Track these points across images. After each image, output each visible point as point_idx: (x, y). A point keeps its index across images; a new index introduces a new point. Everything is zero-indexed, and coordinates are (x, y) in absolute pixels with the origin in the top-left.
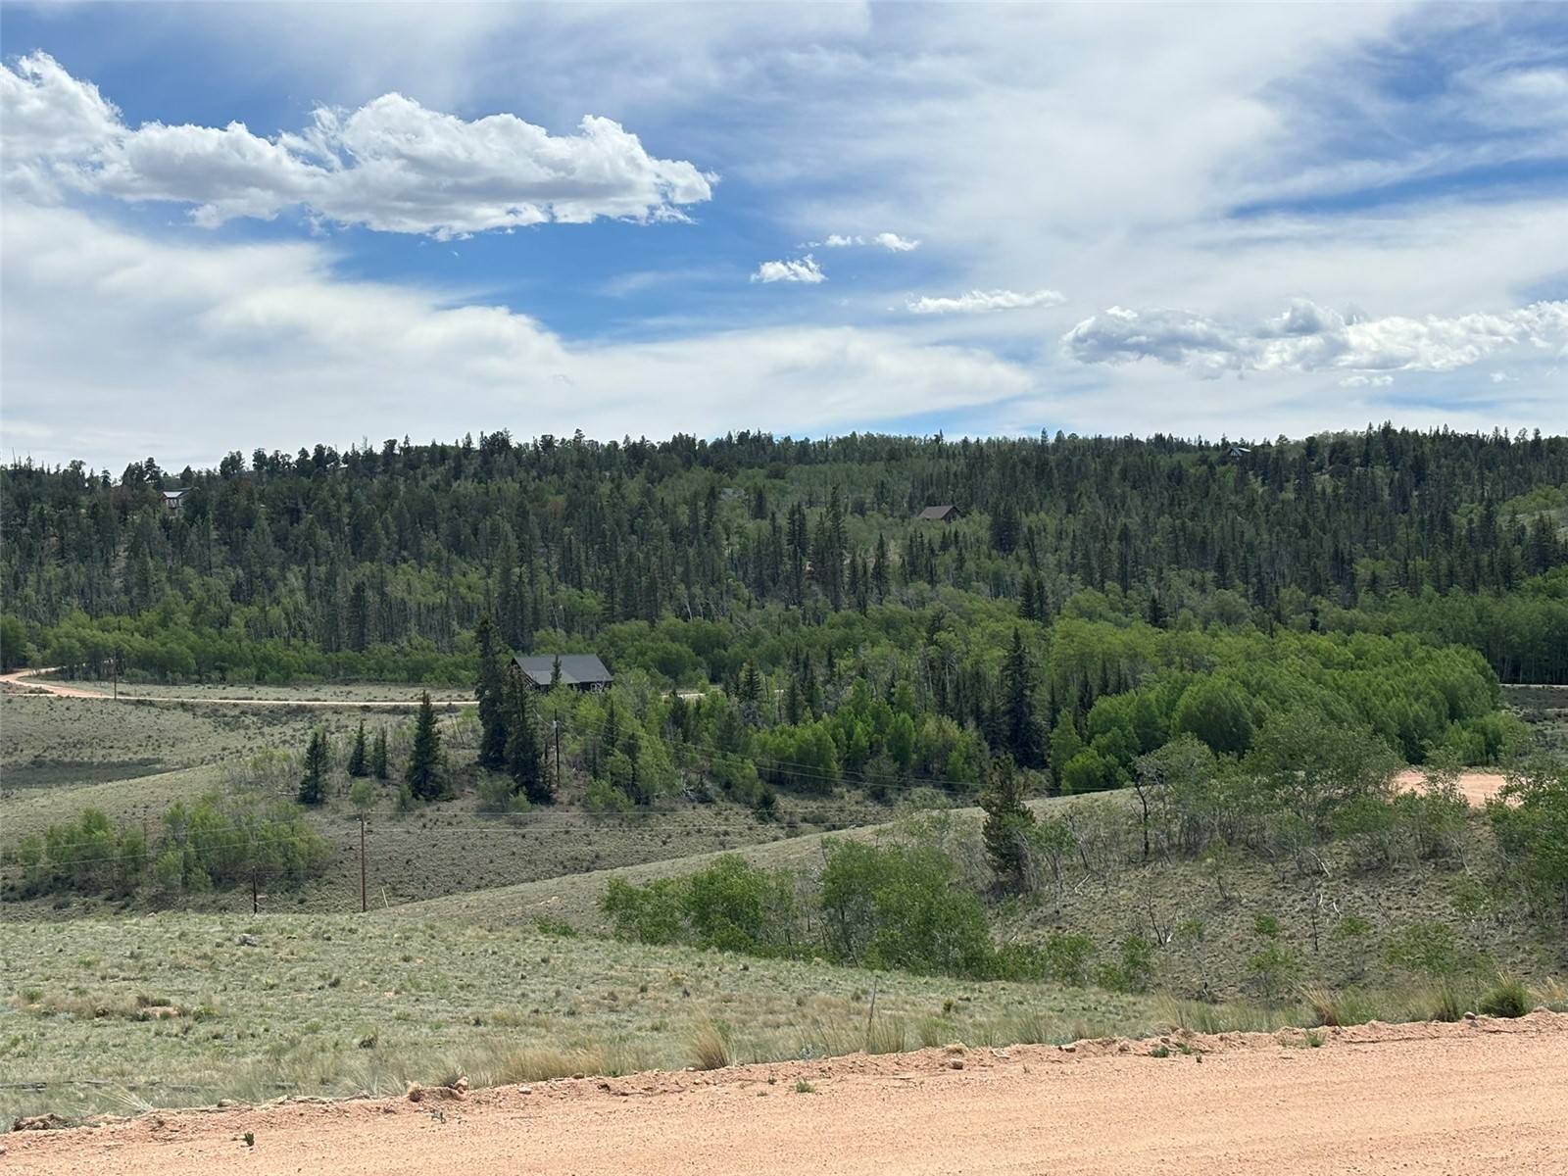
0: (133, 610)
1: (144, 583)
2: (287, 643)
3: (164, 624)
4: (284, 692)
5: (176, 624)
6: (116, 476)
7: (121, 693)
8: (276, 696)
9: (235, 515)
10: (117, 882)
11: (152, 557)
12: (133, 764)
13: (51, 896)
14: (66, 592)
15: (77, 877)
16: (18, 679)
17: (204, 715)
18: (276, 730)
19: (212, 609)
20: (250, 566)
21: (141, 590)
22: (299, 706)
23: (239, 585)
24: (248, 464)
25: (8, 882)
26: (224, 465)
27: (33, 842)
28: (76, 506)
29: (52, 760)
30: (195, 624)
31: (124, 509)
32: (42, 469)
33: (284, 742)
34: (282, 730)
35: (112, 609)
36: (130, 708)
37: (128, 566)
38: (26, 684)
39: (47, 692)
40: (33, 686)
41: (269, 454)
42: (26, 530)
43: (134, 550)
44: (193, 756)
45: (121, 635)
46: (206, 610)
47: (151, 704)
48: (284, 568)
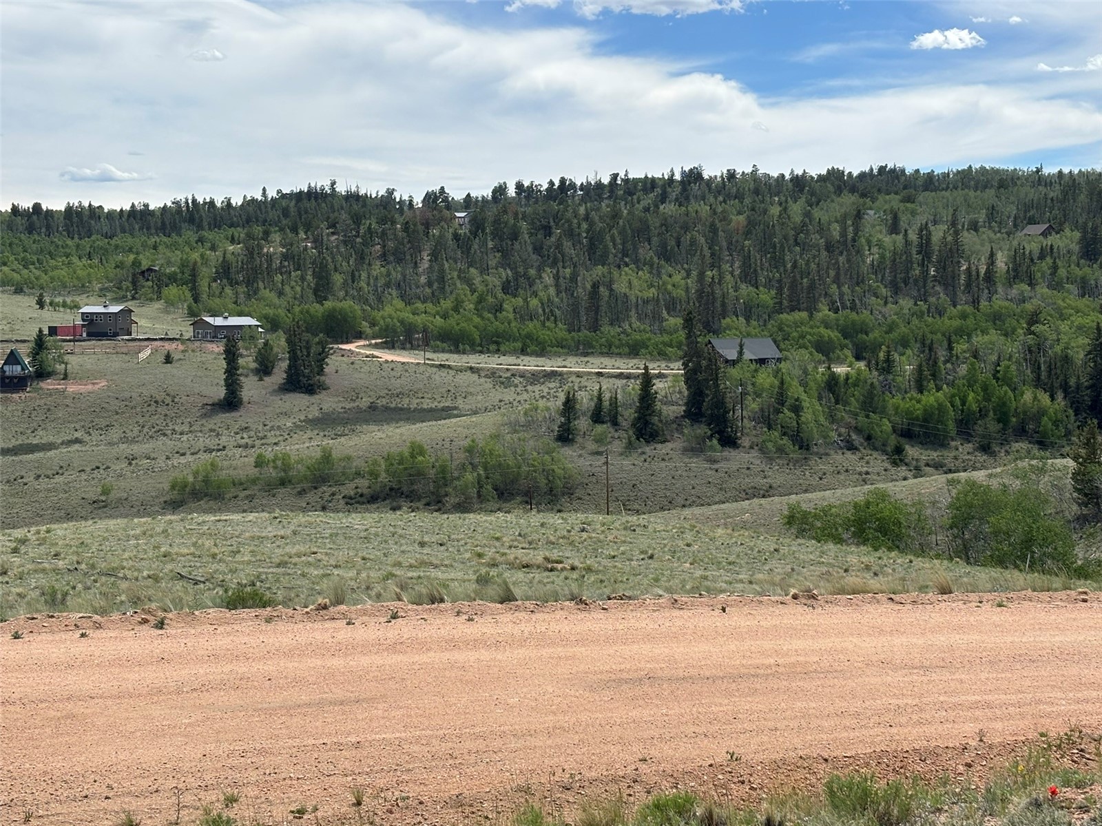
0: (434, 299)
1: (442, 279)
2: (543, 324)
3: (456, 309)
4: (541, 361)
5: (465, 310)
6: (418, 201)
7: (428, 359)
8: (535, 363)
9: (505, 230)
10: (433, 493)
11: (447, 260)
12: (438, 410)
13: (388, 501)
14: (388, 285)
15: (405, 489)
16: (357, 347)
17: (486, 376)
18: (537, 388)
19: (490, 299)
20: (516, 267)
21: (440, 284)
22: (553, 371)
23: (508, 282)
24: (512, 191)
25: (359, 490)
26: (494, 192)
27: (375, 463)
28: (393, 223)
29: (382, 406)
30: (478, 310)
31: (427, 225)
32: (366, 194)
33: (543, 397)
34: (540, 388)
35: (419, 298)
36: (435, 370)
37: (431, 267)
38: (363, 351)
39: (378, 357)
40: (368, 352)
41: (526, 184)
42: (359, 240)
43: (435, 256)
44: (479, 405)
45: (426, 316)
46: (485, 300)
47: (449, 367)
48: (540, 269)
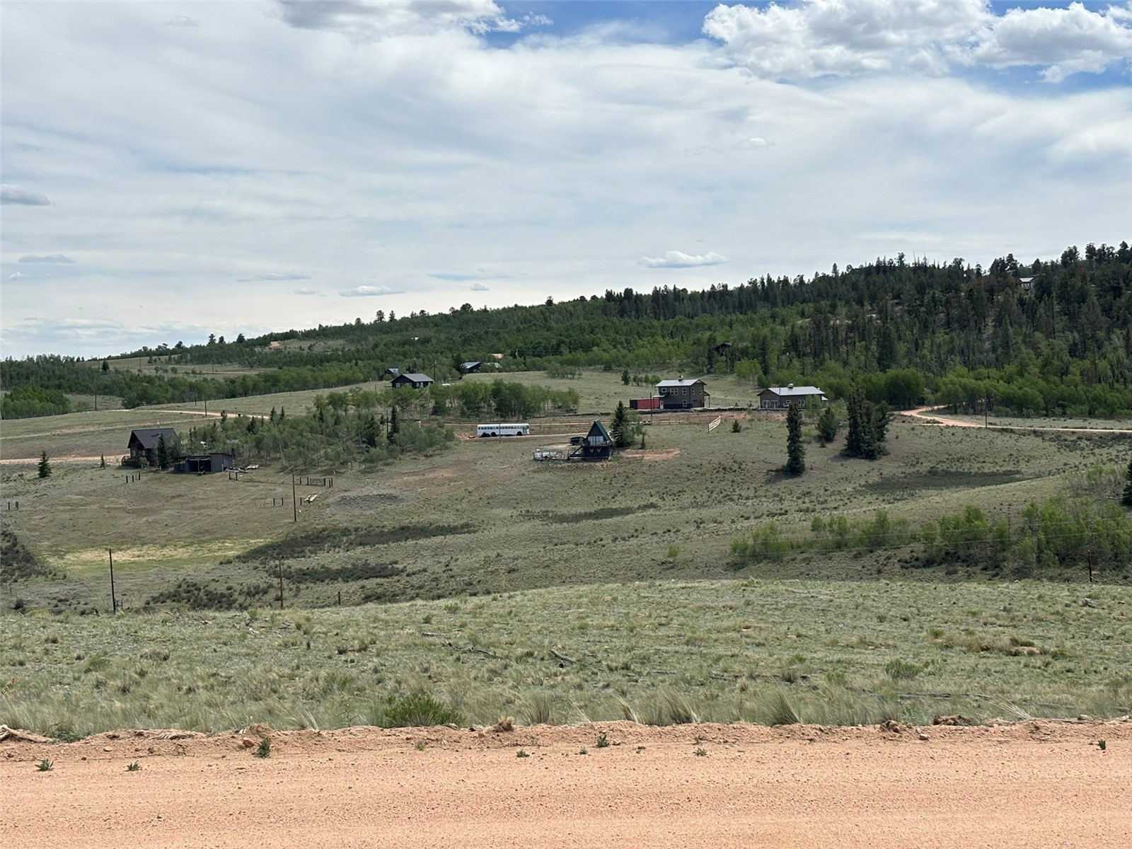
0: (998, 364)
1: (1006, 345)
2: (1112, 387)
3: (1020, 373)
4: (1109, 423)
5: (1029, 373)
6: (986, 269)
7: (991, 424)
8: (1104, 426)
9: (1071, 293)
10: (990, 558)
11: (1011, 325)
12: (1000, 474)
13: (944, 566)
14: (951, 352)
15: (962, 553)
16: (919, 413)
17: (1051, 440)
18: (1105, 451)
19: (1056, 362)
20: (1083, 330)
21: (1004, 349)
22: (1122, 434)
23: (1075, 344)
24: (1082, 255)
25: (915, 554)
26: (1064, 256)
27: (930, 527)
28: (958, 290)
29: (943, 470)
30: (1043, 374)
31: (992, 292)
32: (934, 266)
33: (1111, 460)
34: (1109, 451)
35: (983, 364)
36: (996, 434)
37: (995, 333)
38: (924, 417)
39: (938, 423)
40: (929, 418)
41: (1097, 247)
42: (923, 309)
43: (999, 321)
44: (1043, 469)
45: (992, 382)
46: (1051, 363)
47: (1012, 431)
48: (1109, 331)
